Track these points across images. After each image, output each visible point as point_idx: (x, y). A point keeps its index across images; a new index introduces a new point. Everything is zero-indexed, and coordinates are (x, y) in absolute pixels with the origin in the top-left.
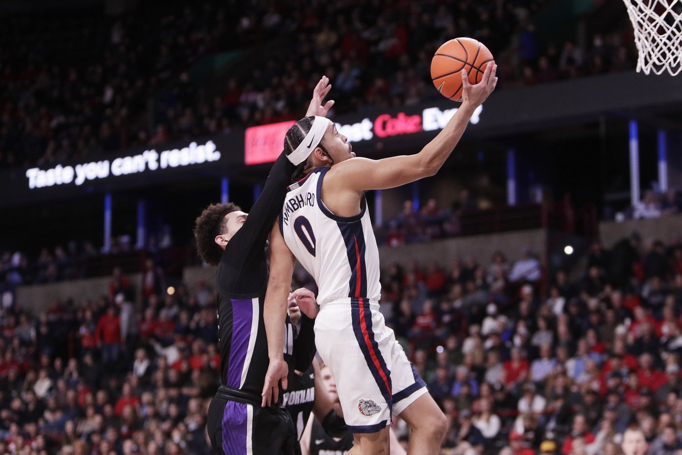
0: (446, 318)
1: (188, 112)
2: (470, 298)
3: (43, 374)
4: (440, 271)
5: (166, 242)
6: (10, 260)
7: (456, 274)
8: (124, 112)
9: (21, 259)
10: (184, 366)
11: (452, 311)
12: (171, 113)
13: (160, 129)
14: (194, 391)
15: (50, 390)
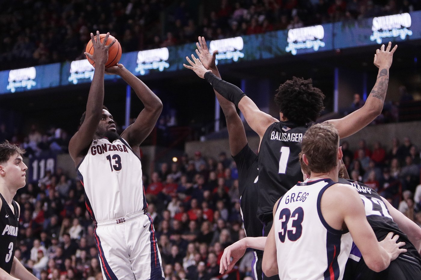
0: (386, 185)
1: (191, 22)
2: (405, 170)
3: (76, 221)
4: (382, 148)
5: (172, 122)
6: (54, 134)
7: (395, 151)
8: (142, 22)
9: (61, 134)
10: (184, 218)
11: (391, 180)
12: (178, 23)
13: (169, 35)
14: (191, 237)
15: (81, 234)
